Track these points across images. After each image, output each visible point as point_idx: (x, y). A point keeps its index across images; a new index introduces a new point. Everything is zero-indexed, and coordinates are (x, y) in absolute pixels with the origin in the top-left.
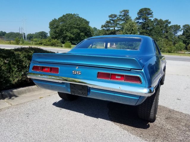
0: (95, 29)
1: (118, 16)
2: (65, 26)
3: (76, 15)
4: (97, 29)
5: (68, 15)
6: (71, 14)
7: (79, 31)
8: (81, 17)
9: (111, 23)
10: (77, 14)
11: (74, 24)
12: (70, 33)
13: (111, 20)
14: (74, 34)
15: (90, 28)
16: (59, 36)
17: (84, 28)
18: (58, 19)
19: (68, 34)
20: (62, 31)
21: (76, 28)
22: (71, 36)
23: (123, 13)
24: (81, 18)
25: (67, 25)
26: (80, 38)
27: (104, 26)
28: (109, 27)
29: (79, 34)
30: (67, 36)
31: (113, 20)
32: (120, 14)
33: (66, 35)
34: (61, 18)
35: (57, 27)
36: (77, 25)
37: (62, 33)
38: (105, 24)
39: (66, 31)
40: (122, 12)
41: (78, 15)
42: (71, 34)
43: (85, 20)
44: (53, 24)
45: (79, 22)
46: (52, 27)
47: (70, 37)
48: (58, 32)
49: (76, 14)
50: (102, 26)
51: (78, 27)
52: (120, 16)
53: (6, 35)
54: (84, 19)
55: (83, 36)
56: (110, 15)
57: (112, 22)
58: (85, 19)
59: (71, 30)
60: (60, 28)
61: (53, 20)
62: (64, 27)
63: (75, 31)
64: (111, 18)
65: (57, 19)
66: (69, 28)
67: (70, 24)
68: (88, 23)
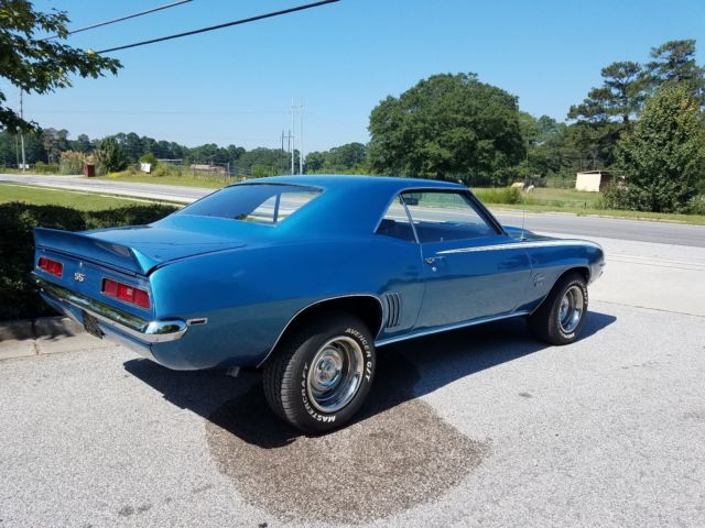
0: (547, 122)
1: (644, 69)
2: (424, 121)
3: (465, 78)
4: (554, 121)
5: (438, 80)
6: (450, 75)
7: (471, 135)
8: (484, 83)
9: (611, 97)
10: (470, 74)
11: (457, 112)
12: (437, 146)
13: (611, 84)
14: (452, 148)
15: (516, 122)
16: (399, 156)
17: (494, 121)
18: (402, 96)
19: (432, 148)
20: (408, 139)
21: (463, 124)
22: (440, 155)
23: (668, 54)
24: (487, 85)
25: (429, 118)
26: (477, 158)
27: (582, 110)
28: (601, 111)
29: (472, 146)
30: (425, 156)
31: (619, 86)
32: (653, 60)
33: (422, 150)
34: (413, 92)
35: (394, 127)
36: (466, 114)
37: (409, 147)
38: (586, 101)
39: (426, 138)
40: (659, 52)
41: (476, 75)
42: (443, 146)
43: (501, 93)
44: (383, 117)
45: (475, 103)
46: (377, 125)
47: (436, 159)
48: (395, 143)
49: (466, 74)
50: (572, 110)
51: (469, 119)
52: (653, 66)
53: (242, 158)
54: (495, 91)
55: (488, 151)
56: (607, 65)
57: (615, 91)
58: (500, 87)
59: (444, 133)
60: (405, 128)
61: (383, 103)
62: (420, 125)
63: (458, 134)
64: (610, 79)
65: (397, 97)
66: (437, 127)
67: (441, 111)
68: (511, 102)
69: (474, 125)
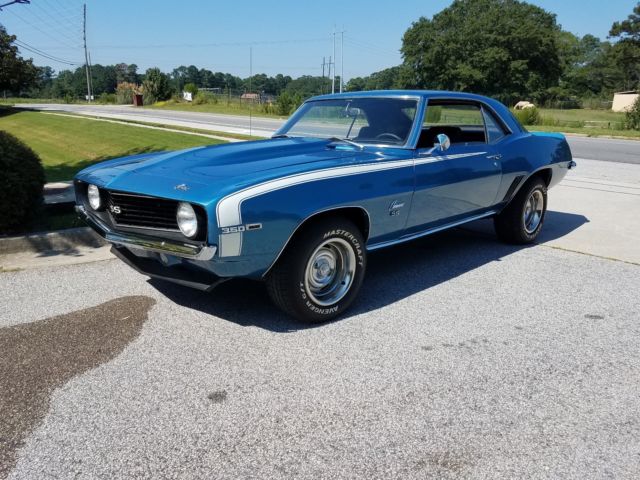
0: (591, 41)
2: (456, 42)
4: (598, 40)
7: (504, 55)
11: (491, 32)
12: (469, 67)
14: (483, 69)
15: (552, 41)
16: (432, 78)
17: (528, 40)
18: (435, 17)
19: (464, 69)
20: (440, 61)
21: (496, 43)
22: (471, 76)
25: (462, 38)
26: (509, 79)
27: (626, 27)
29: (504, 66)
30: (456, 78)
33: (453, 72)
34: (446, 12)
35: (426, 48)
36: (499, 34)
37: (441, 69)
38: (631, 17)
39: (458, 58)
42: (474, 67)
43: (539, 11)
44: (415, 39)
45: (509, 22)
46: (409, 47)
47: (468, 80)
48: (427, 65)
50: (615, 26)
51: (502, 38)
54: (532, 9)
55: (521, 72)
58: (537, 5)
59: (476, 53)
60: (437, 49)
61: (416, 25)
62: (452, 45)
63: (491, 54)
65: (430, 18)
66: (469, 47)
67: (474, 31)
68: (549, 21)
69: (508, 45)
